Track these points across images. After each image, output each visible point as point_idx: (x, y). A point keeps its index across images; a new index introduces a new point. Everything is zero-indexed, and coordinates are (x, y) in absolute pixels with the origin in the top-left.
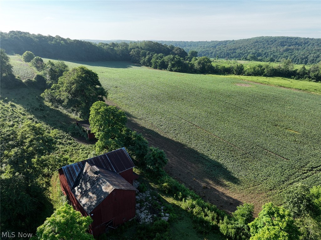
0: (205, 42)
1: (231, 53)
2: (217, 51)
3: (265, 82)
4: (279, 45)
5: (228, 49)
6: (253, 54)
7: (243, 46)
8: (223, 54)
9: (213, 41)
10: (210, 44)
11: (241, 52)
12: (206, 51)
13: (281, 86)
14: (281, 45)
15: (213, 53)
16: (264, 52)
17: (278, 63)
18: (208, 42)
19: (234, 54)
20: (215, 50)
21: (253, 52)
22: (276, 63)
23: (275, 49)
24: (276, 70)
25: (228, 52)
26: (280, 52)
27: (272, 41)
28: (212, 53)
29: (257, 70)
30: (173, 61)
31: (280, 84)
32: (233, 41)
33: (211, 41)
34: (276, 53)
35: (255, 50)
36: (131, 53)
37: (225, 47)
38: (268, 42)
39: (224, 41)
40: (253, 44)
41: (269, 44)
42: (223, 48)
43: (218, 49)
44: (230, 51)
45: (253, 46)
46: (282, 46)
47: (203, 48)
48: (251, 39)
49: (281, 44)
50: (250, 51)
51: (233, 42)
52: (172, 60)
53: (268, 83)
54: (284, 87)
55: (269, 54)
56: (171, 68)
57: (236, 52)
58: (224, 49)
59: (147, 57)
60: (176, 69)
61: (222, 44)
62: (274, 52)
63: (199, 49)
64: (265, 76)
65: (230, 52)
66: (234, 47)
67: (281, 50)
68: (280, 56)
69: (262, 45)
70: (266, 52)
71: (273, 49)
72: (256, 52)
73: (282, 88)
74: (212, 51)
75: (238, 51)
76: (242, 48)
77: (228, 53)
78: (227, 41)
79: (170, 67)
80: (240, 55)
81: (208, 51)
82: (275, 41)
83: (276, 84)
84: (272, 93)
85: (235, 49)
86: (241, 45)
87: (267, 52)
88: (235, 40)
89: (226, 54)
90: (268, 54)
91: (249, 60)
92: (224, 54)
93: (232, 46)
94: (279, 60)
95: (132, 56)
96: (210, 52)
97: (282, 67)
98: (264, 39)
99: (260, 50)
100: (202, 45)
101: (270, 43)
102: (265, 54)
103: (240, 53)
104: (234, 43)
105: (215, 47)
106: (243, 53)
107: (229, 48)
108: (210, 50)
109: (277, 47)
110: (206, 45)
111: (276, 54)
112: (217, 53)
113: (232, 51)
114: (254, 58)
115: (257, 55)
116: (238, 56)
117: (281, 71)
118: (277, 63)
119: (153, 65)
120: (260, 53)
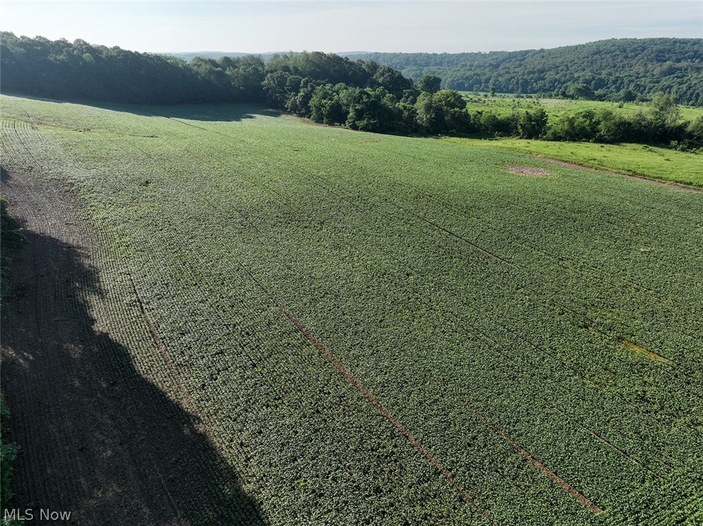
0: (476, 54)
1: (532, 81)
2: (500, 75)
3: (592, 162)
4: (653, 59)
5: (526, 71)
6: (586, 81)
7: (563, 62)
8: (515, 82)
9: (495, 53)
10: (486, 60)
11: (557, 77)
12: (475, 75)
13: (635, 174)
14: (657, 60)
15: (491, 82)
16: (612, 78)
17: (644, 103)
18: (483, 55)
19: (540, 83)
20: (495, 74)
21: (586, 78)
22: (638, 104)
23: (642, 70)
24: (629, 124)
25: (525, 77)
26: (653, 75)
27: (635, 50)
28: (487, 81)
29: (578, 125)
30: (358, 103)
31: (633, 167)
32: (542, 50)
33: (491, 52)
34: (643, 79)
35: (592, 71)
36: (266, 82)
37: (520, 65)
38: (625, 52)
39: (521, 52)
40: (588, 57)
41: (626, 57)
42: (515, 68)
43: (502, 72)
44: (531, 76)
45: (588, 62)
46: (659, 61)
47: (468, 68)
48: (584, 46)
49: (658, 56)
50: (580, 74)
51: (542, 54)
52: (358, 100)
53: (601, 163)
54: (643, 176)
55: (626, 81)
56: (354, 122)
57: (546, 77)
58: (517, 70)
59: (301, 94)
60: (367, 125)
61: (514, 60)
62: (637, 78)
63: (459, 70)
64: (601, 140)
65: (531, 79)
66: (540, 67)
67: (655, 72)
68: (651, 85)
69: (610, 60)
70: (618, 77)
71: (636, 69)
72: (594, 78)
73: (636, 179)
74: (488, 75)
75: (550, 76)
76: (560, 69)
77: (526, 81)
78: (526, 52)
79: (351, 118)
80: (554, 86)
81: (478, 75)
82: (644, 49)
83: (621, 166)
84: (600, 199)
85: (542, 71)
86: (559, 60)
87: (621, 76)
88: (546, 48)
89: (520, 82)
90: (622, 83)
91: (573, 97)
92: (517, 83)
93: (536, 63)
94: (648, 97)
95: (268, 89)
96: (485, 77)
97: (649, 117)
98: (617, 44)
99: (603, 72)
100: (467, 62)
101: (629, 55)
102: (615, 82)
103: (556, 80)
104: (543, 57)
105: (497, 66)
106: (563, 79)
107: (530, 67)
108: (485, 74)
109: (645, 64)
110: (476, 63)
111: (643, 81)
112: (500, 79)
113: (536, 75)
114: (586, 93)
115: (595, 84)
116: (550, 87)
117: (645, 127)
118: (641, 105)
119: (314, 114)
120: (604, 80)
